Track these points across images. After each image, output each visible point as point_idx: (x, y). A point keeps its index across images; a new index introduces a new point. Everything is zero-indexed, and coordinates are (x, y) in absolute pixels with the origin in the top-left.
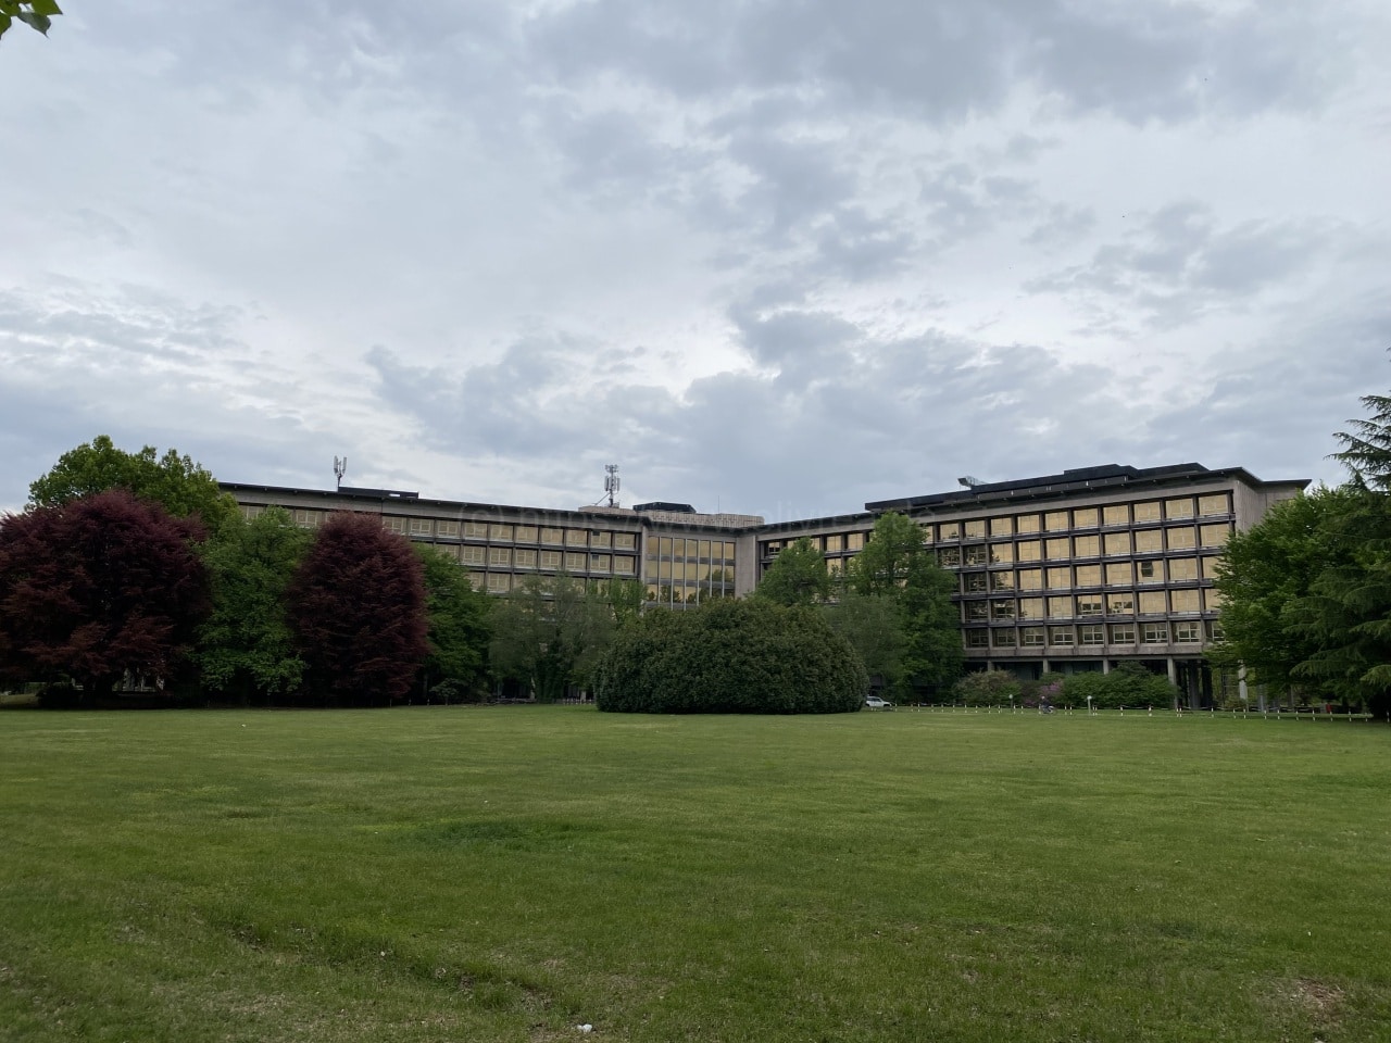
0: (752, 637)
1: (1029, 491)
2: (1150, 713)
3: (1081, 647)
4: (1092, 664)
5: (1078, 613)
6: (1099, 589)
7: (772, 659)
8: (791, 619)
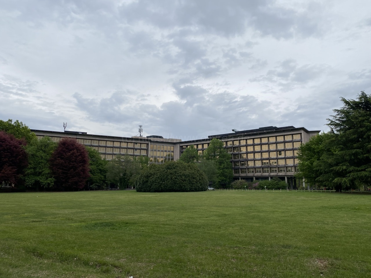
0: (178, 171)
1: (250, 133)
2: (281, 191)
3: (263, 173)
4: (266, 178)
5: (262, 165)
6: (268, 159)
7: (183, 177)
8: (189, 167)
